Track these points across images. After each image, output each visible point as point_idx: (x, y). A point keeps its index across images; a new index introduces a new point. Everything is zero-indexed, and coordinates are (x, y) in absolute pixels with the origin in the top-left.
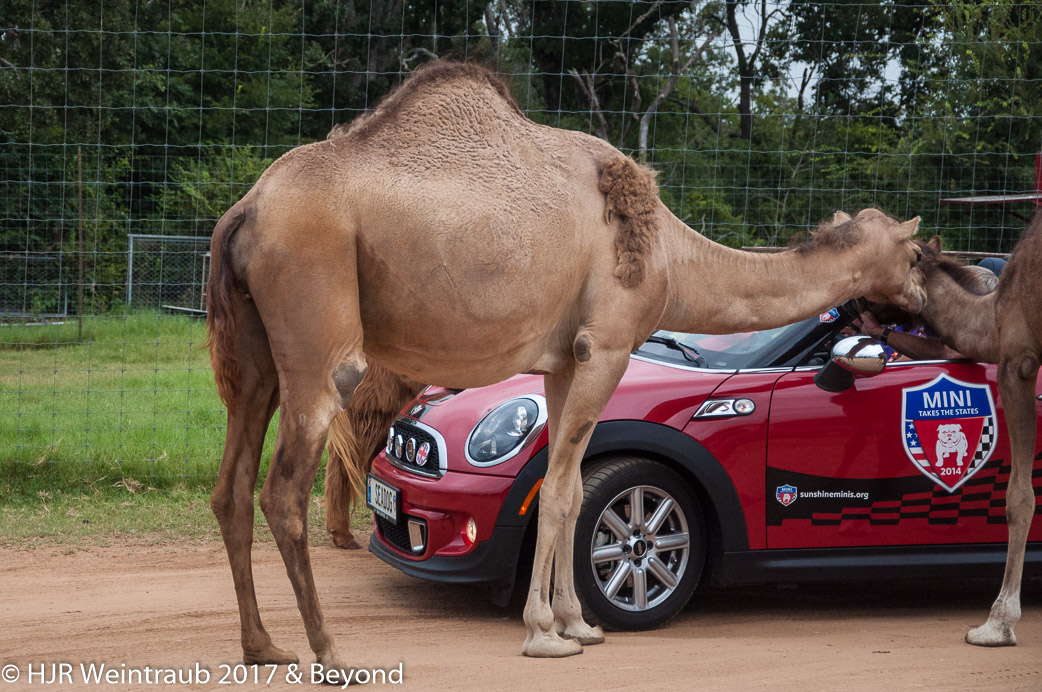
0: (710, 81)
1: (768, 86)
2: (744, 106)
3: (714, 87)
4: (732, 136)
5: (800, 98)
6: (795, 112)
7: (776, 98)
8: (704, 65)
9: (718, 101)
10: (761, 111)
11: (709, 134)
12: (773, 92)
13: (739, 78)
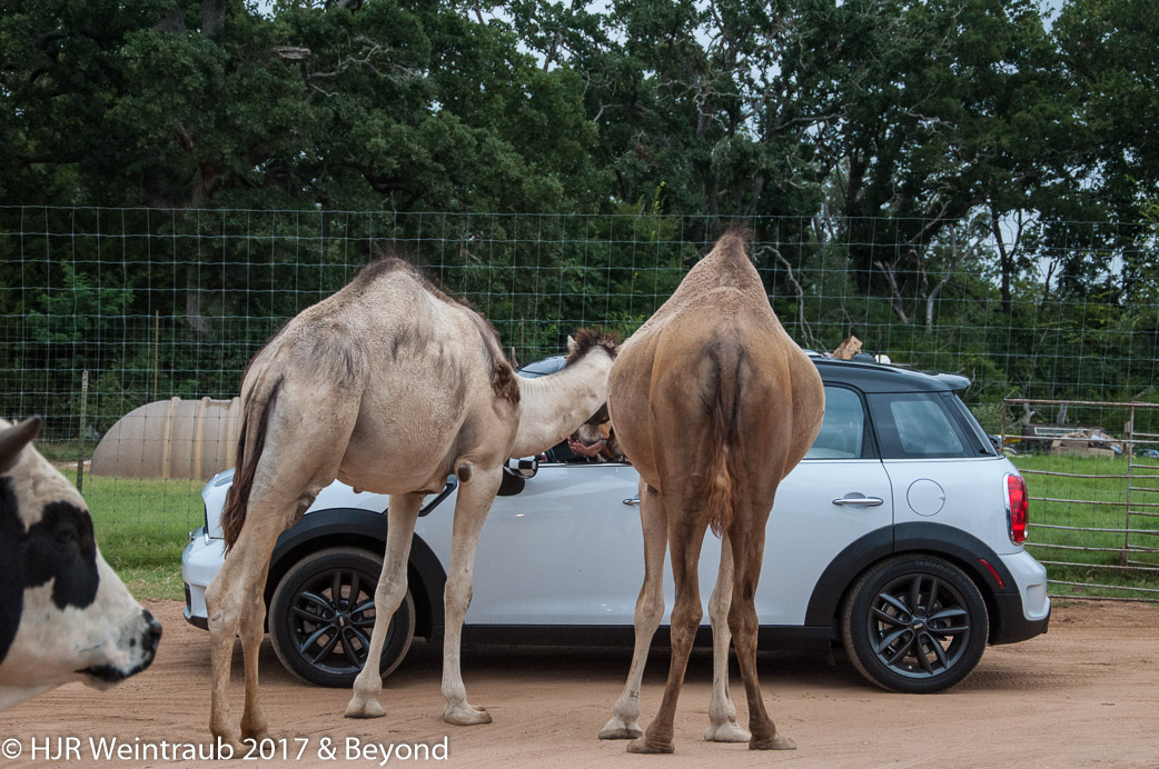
0: (980, 270)
1: (1023, 274)
2: (1004, 290)
3: (982, 275)
4: (996, 311)
5: (1047, 283)
6: (1043, 294)
7: (1029, 283)
8: (975, 258)
9: (985, 285)
10: (1017, 292)
11: (978, 309)
12: (1027, 278)
13: (1001, 269)
